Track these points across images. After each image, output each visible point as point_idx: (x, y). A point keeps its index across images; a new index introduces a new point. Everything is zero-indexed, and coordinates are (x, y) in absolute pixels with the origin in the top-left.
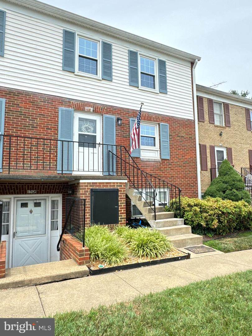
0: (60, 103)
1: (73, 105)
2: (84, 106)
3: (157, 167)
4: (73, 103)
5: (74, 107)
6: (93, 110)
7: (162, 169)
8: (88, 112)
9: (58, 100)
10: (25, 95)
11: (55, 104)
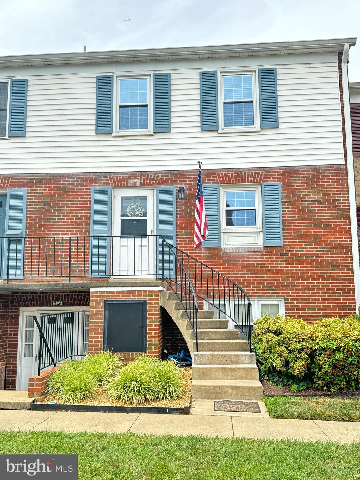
0: (93, 180)
1: (111, 181)
2: (127, 179)
3: (255, 261)
4: (110, 177)
5: (112, 184)
6: (141, 183)
7: (267, 264)
8: (134, 186)
9: (90, 178)
10: (49, 179)
11: (87, 183)
